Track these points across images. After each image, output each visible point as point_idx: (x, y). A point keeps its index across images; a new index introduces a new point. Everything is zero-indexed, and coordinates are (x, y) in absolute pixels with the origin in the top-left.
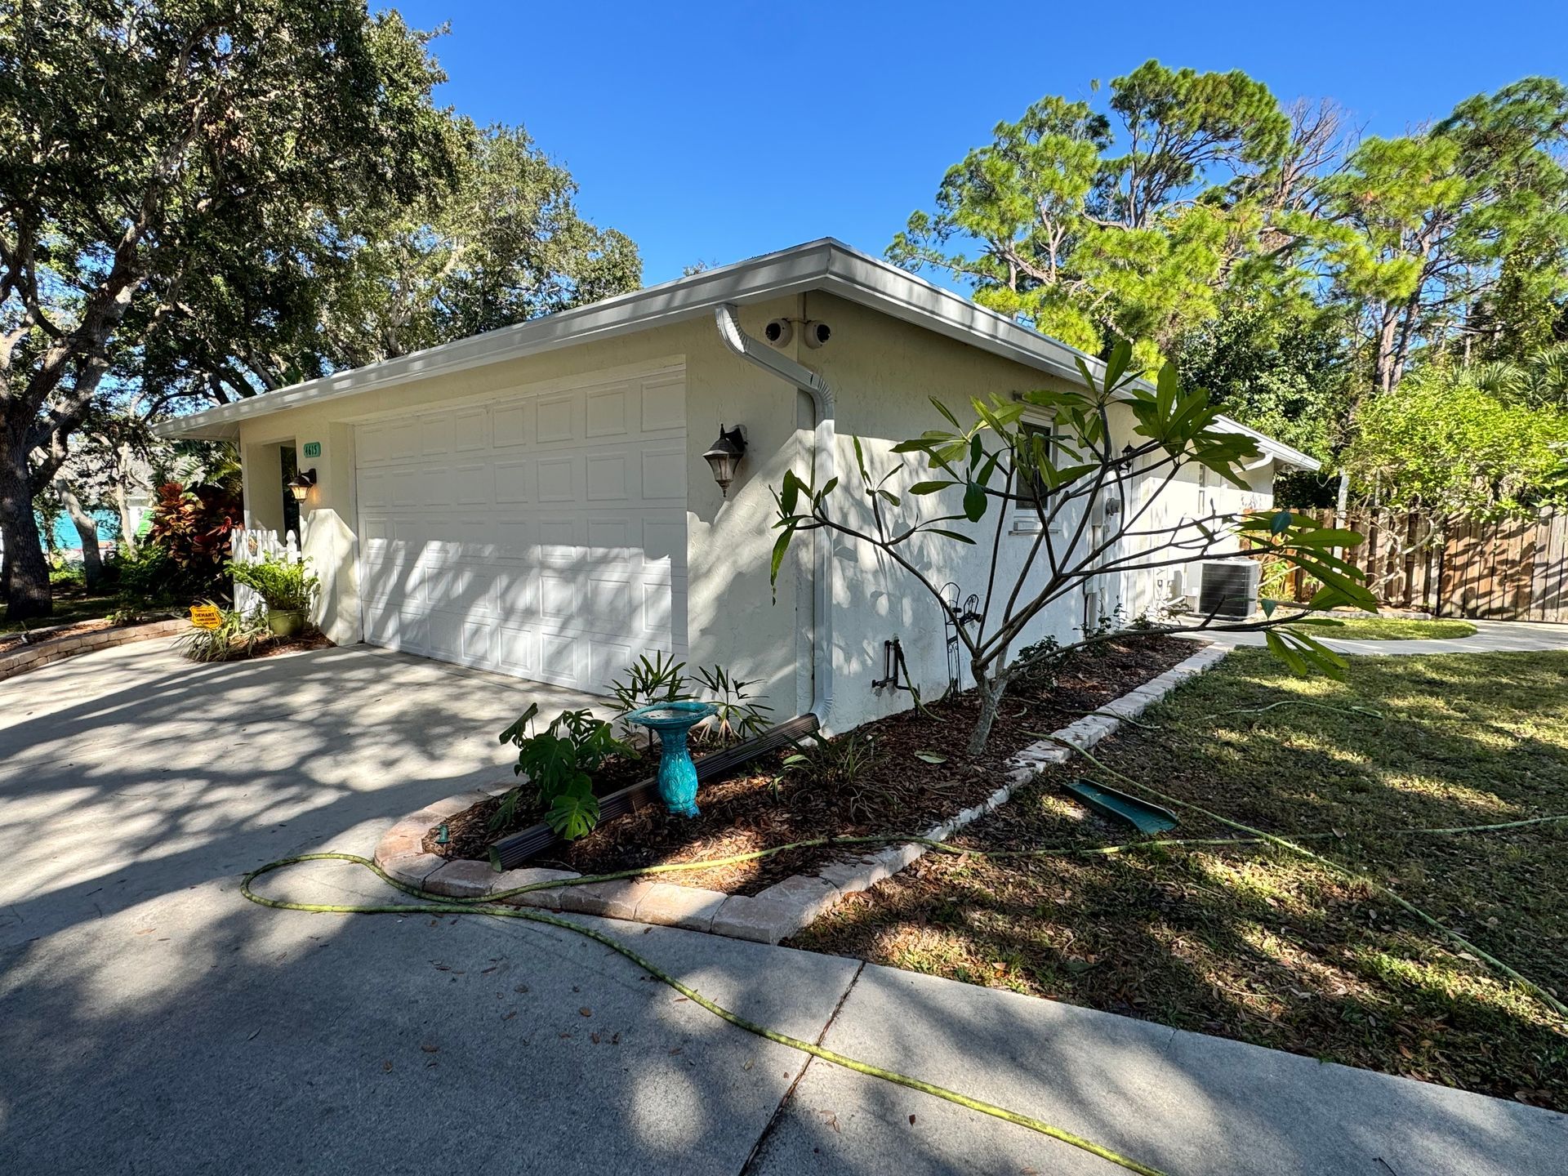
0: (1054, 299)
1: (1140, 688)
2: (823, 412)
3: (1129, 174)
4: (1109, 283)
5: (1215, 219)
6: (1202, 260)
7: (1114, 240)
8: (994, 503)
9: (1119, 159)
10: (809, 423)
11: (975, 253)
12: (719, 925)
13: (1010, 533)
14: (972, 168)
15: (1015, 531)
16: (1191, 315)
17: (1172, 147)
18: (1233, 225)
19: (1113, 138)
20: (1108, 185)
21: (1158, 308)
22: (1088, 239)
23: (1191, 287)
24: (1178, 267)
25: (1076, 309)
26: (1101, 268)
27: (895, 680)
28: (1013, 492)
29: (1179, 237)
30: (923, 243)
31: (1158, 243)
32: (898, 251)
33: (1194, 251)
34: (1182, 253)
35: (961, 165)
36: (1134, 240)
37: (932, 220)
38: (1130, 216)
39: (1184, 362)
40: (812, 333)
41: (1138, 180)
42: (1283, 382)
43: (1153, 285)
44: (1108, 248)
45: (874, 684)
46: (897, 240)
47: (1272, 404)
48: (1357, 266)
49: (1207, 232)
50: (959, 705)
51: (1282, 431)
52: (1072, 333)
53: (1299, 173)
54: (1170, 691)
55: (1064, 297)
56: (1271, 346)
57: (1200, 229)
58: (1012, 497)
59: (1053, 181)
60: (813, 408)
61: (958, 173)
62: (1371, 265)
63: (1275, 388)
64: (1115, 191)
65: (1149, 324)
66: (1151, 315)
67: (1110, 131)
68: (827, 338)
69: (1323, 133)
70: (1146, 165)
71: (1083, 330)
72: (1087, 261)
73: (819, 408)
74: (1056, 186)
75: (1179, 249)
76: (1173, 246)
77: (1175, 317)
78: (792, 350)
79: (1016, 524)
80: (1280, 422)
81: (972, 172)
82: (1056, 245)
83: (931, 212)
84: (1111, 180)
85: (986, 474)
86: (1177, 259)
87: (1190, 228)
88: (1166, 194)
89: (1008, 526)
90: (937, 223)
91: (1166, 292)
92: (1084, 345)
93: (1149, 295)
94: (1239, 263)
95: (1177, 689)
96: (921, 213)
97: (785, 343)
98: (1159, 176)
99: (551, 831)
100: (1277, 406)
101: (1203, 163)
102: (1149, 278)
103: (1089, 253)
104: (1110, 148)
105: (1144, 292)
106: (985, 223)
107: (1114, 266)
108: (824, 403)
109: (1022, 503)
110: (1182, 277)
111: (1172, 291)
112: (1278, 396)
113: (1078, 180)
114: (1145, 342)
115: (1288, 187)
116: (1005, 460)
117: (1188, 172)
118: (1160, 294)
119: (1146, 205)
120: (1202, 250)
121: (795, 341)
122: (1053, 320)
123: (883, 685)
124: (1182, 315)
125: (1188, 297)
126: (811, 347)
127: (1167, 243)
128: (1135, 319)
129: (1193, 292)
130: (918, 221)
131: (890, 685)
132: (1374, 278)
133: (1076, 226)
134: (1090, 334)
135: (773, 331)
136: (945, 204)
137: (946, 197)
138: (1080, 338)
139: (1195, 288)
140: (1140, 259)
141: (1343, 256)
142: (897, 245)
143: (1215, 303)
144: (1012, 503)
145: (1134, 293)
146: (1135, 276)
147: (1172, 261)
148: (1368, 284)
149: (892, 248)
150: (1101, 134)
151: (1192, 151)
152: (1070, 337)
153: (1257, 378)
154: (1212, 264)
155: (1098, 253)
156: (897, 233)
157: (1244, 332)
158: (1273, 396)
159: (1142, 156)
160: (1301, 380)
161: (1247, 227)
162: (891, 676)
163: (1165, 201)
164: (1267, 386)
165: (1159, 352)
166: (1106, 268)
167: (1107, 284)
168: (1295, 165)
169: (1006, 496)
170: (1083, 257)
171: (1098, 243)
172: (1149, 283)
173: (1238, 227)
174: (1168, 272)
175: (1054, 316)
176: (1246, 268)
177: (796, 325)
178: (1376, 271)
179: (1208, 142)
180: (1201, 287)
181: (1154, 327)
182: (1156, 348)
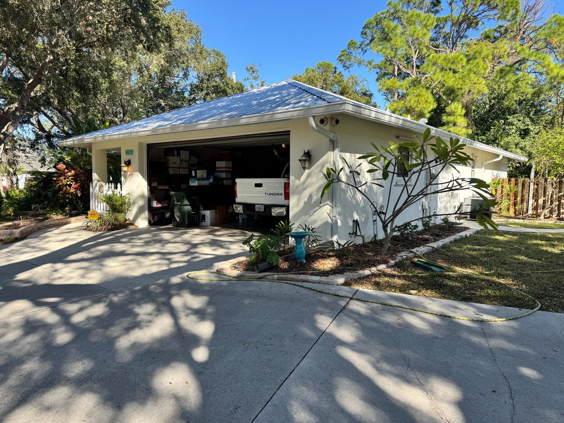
0: (415, 83)
1: (441, 240)
2: (337, 146)
3: (449, 24)
4: (440, 77)
5: (487, 48)
6: (481, 67)
7: (442, 58)
8: (391, 175)
9: (445, 16)
10: (332, 149)
11: (379, 60)
12: (321, 281)
13: (395, 185)
14: (378, 20)
15: (397, 185)
16: (476, 91)
17: (469, 13)
18: (496, 50)
19: (443, 8)
20: (440, 28)
21: (461, 89)
22: (431, 57)
23: (476, 79)
24: (470, 70)
25: (425, 88)
26: (436, 70)
27: (356, 233)
28: (396, 172)
29: (471, 56)
30: (354, 54)
31: (461, 60)
32: (342, 58)
33: (477, 63)
34: (472, 64)
35: (372, 19)
36: (451, 58)
37: (358, 44)
38: (450, 43)
39: (474, 111)
40: (334, 122)
41: (453, 28)
42: (519, 121)
43: (459, 78)
44: (439, 61)
45: (350, 234)
46: (343, 53)
47: (514, 131)
48: (550, 71)
49: (483, 55)
50: (377, 243)
51: (518, 143)
52: (423, 99)
53: (527, 24)
54: (451, 241)
55: (420, 82)
56: (513, 105)
57: (480, 53)
58: (396, 173)
59: (415, 32)
60: (333, 145)
61: (371, 23)
62: (556, 71)
63: (515, 123)
64: (444, 30)
65: (458, 95)
66: (457, 92)
67: (441, 4)
68: (338, 123)
69: (538, 7)
70: (457, 21)
71: (428, 98)
72: (430, 67)
73: (335, 145)
74: (416, 34)
75: (471, 62)
76: (468, 61)
77: (469, 91)
78: (327, 127)
79: (397, 182)
80: (518, 139)
81: (377, 22)
82: (416, 57)
83: (358, 40)
84: (441, 25)
85: (387, 166)
86: (470, 66)
87: (476, 52)
88: (466, 33)
89: (394, 183)
90: (361, 45)
91: (464, 82)
92: (428, 105)
93: (457, 83)
94: (497, 68)
95: (455, 241)
96: (354, 40)
97: (326, 125)
98: (464, 26)
99: (269, 263)
100: (516, 132)
101: (483, 20)
102: (457, 75)
103: (431, 63)
104: (441, 12)
105: (455, 81)
106: (384, 50)
107: (442, 69)
108: (337, 144)
109: (399, 175)
110: (472, 75)
111: (467, 81)
112: (517, 127)
113: (425, 31)
114: (456, 104)
115: (522, 30)
116: (393, 162)
117: (477, 23)
118: (462, 82)
119: (457, 39)
120: (482, 63)
121: (329, 124)
122: (414, 93)
123: (352, 234)
124: (473, 91)
125: (475, 83)
126: (333, 126)
127: (465, 60)
128: (451, 93)
129: (477, 82)
130: (352, 44)
131: (354, 235)
132: (557, 76)
133: (425, 50)
134: (431, 99)
135: (322, 121)
136: (365, 36)
137: (365, 34)
138: (427, 101)
139: (478, 80)
140: (453, 67)
141: (544, 67)
142: (343, 55)
143: (487, 86)
144: (396, 175)
145: (451, 81)
146: (451, 73)
147: (468, 67)
148: (555, 78)
149: (340, 57)
150: (437, 6)
151: (478, 15)
152: (422, 101)
153: (507, 119)
154: (485, 69)
155: (434, 64)
156: (343, 50)
157: (500, 98)
158: (514, 127)
159: (455, 17)
160: (527, 120)
161: (502, 51)
162: (355, 232)
163: (466, 37)
164: (512, 123)
165: (462, 108)
166: (438, 70)
167: (439, 76)
168: (526, 21)
169: (394, 173)
170: (428, 66)
171: (435, 59)
172: (457, 78)
173: (498, 51)
174: (466, 73)
175: (415, 91)
176: (501, 71)
177: (329, 120)
178: (558, 73)
179: (485, 11)
180: (481, 79)
181: (460, 96)
182: (460, 106)
